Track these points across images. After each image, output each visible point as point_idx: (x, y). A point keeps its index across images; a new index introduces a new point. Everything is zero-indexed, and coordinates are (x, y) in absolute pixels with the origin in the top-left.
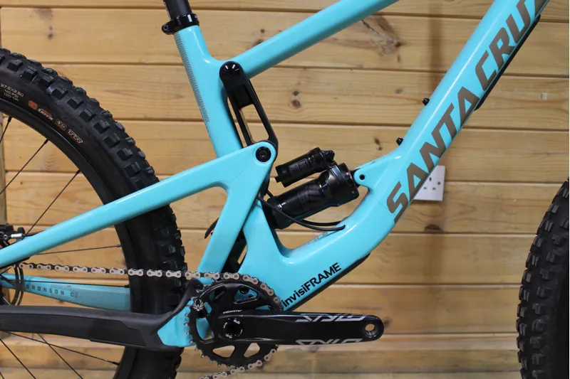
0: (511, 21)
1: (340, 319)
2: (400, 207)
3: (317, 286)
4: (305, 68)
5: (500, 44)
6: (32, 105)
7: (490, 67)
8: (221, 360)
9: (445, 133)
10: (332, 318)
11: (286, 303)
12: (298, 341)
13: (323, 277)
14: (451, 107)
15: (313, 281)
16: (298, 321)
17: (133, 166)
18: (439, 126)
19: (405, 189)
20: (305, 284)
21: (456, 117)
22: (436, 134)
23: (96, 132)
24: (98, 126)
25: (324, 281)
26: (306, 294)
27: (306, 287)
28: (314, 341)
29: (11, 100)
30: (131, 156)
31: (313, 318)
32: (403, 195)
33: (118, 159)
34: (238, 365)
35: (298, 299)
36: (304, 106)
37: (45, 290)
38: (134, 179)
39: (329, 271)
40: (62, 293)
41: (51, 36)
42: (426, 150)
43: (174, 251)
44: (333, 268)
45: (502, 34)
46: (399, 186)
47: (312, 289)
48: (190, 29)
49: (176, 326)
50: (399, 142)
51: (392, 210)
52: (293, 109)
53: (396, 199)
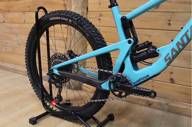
1: (144, 90)
2: (168, 61)
3: (143, 80)
6: (79, 26)
8: (116, 95)
9: (185, 39)
10: (142, 89)
11: (134, 83)
12: (133, 94)
13: (144, 78)
14: (188, 31)
15: (142, 79)
16: (133, 88)
17: (99, 42)
18: (183, 37)
19: (170, 55)
20: (139, 79)
21: (189, 34)
22: (182, 39)
23: (92, 34)
24: (92, 32)
25: (145, 79)
26: (140, 82)
27: (140, 80)
28: (137, 95)
29: (75, 25)
30: (99, 40)
31: (137, 88)
32: (170, 57)
33: (96, 41)
34: (120, 97)
35: (137, 83)
36: (172, 25)
37: (83, 71)
38: (100, 46)
39: (146, 76)
40: (86, 72)
41: (100, 4)
42: (178, 44)
43: (108, 65)
44: (148, 76)
46: (168, 54)
47: (141, 81)
48: (115, 7)
49: (106, 84)
50: (172, 41)
51: (166, 62)
52: (168, 26)
53: (167, 58)
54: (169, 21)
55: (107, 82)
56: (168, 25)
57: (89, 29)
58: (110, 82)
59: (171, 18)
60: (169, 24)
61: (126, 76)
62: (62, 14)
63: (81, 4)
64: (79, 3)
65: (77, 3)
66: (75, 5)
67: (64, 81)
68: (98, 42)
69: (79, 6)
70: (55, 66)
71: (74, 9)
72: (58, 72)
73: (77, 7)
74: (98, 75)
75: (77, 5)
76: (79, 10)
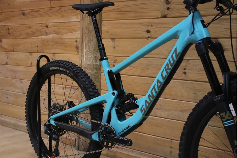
0: (169, 61)
1: (123, 139)
2: (143, 112)
4: (188, 60)
5: (167, 67)
6: (75, 77)
7: (165, 74)
9: (153, 92)
11: (119, 134)
13: (127, 128)
14: (155, 85)
15: (125, 129)
18: (152, 90)
20: (123, 129)
21: (156, 88)
22: (151, 92)
23: (85, 85)
26: (123, 132)
30: (92, 91)
32: (144, 108)
34: (107, 148)
37: (82, 123)
38: (92, 97)
41: (114, 47)
42: (149, 95)
43: (99, 116)
44: (129, 126)
45: (167, 64)
46: (143, 106)
47: (125, 131)
49: (96, 134)
51: (142, 112)
53: (142, 109)
54: (185, 69)
55: (97, 133)
56: (183, 74)
57: (83, 81)
58: (99, 133)
59: (186, 66)
60: (185, 73)
61: (111, 126)
62: (61, 64)
63: (94, 47)
64: (91, 46)
65: (89, 46)
66: (87, 49)
67: (62, 133)
68: (90, 93)
69: (91, 50)
70: (52, 117)
71: (86, 53)
72: (55, 123)
73: (89, 50)
74: (91, 127)
75: (89, 49)
76: (90, 55)
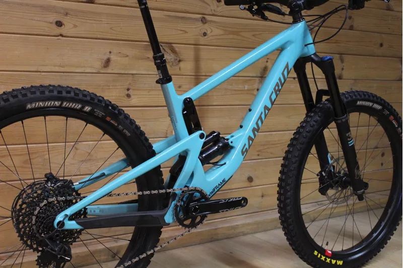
0: (280, 79)
1: (234, 200)
2: (245, 153)
3: (218, 189)
4: (132, 74)
5: (277, 88)
6: (108, 119)
8: (186, 226)
9: (260, 123)
10: (232, 200)
12: (220, 211)
13: (220, 185)
14: (262, 113)
15: (216, 187)
16: (220, 202)
18: (258, 121)
19: (247, 146)
21: (263, 116)
22: (257, 123)
23: (135, 130)
26: (214, 193)
27: (214, 189)
28: (225, 210)
31: (225, 201)
32: (246, 148)
34: (192, 227)
35: (211, 195)
36: (132, 97)
42: (254, 130)
44: (223, 181)
45: (278, 84)
46: (245, 145)
47: (216, 190)
50: (241, 127)
51: (243, 155)
52: (126, 98)
53: (244, 150)
54: (128, 90)
57: (130, 123)
59: (130, 84)
60: (128, 96)
62: (64, 94)
70: (68, 213)
